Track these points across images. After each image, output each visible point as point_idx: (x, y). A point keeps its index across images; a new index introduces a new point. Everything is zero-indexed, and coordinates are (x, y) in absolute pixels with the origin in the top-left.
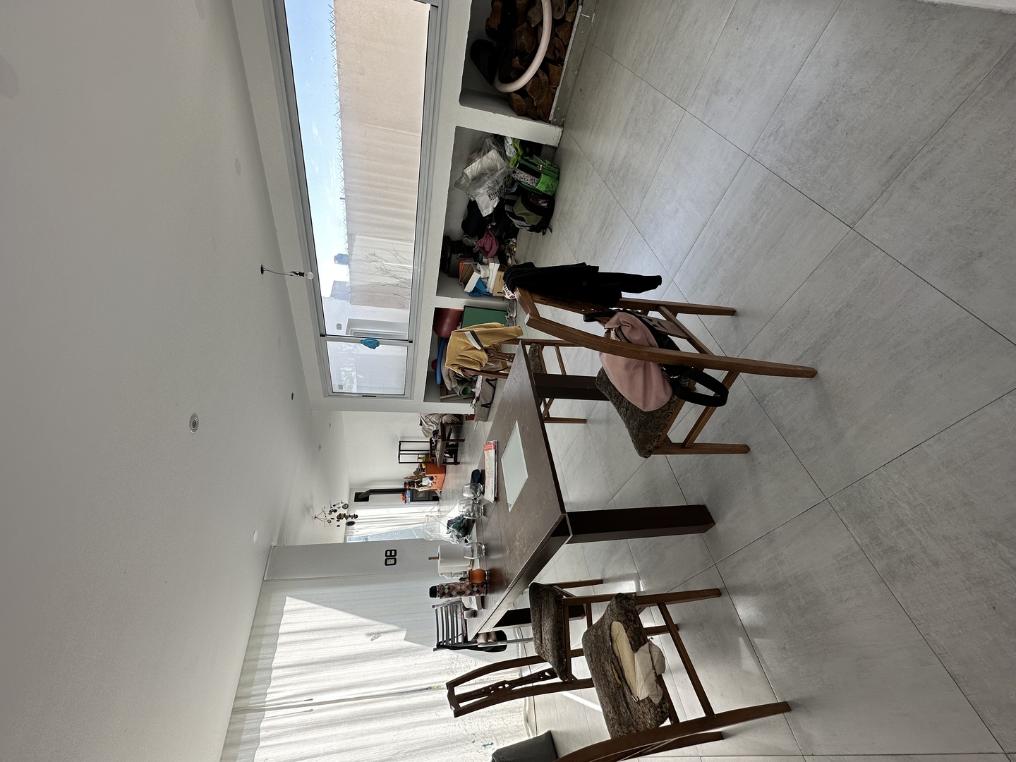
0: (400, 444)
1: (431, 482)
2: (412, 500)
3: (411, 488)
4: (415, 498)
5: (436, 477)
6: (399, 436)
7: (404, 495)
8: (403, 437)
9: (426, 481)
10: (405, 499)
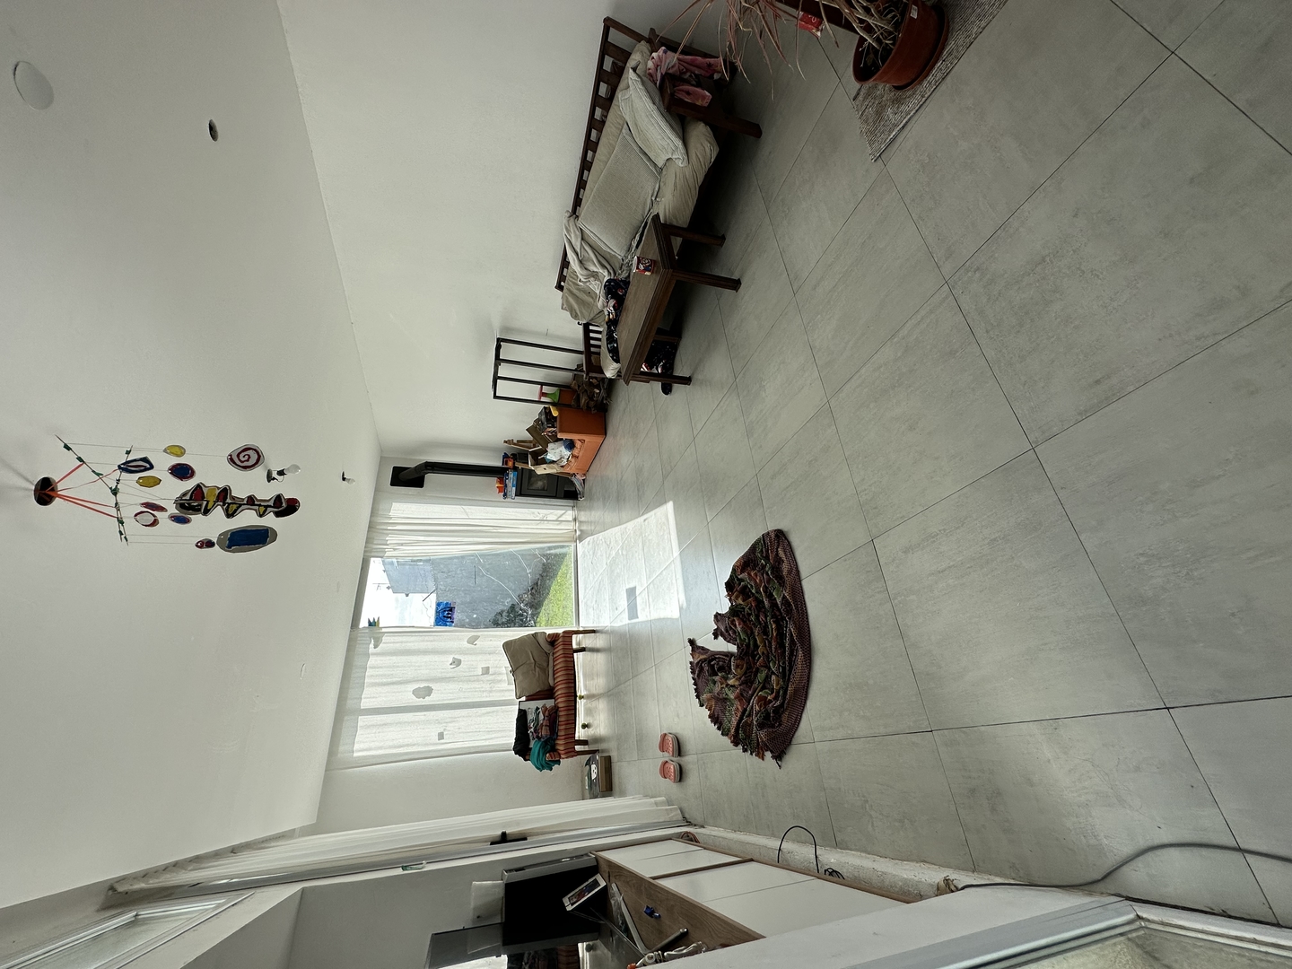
0: (498, 348)
1: (567, 453)
2: (519, 493)
3: (520, 466)
4: (529, 488)
5: (582, 441)
6: (497, 323)
7: (502, 481)
8: (506, 329)
9: (556, 452)
10: (503, 490)
